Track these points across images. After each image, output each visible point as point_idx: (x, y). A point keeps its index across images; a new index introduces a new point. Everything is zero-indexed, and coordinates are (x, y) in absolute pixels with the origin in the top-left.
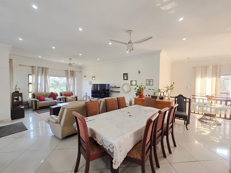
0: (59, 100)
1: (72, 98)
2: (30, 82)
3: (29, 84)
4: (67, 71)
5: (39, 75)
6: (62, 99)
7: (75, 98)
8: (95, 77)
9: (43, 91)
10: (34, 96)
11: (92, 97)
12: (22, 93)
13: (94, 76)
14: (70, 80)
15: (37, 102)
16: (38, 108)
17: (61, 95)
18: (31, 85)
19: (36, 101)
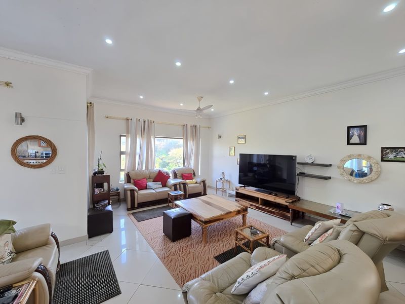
0: (173, 188)
1: (196, 183)
2: (122, 150)
3: (122, 153)
4: (185, 127)
5: (138, 136)
6: (178, 186)
7: (202, 184)
8: (245, 138)
9: (144, 169)
10: (128, 179)
11: (239, 183)
12: (109, 176)
13: (242, 135)
14: (190, 144)
15: (135, 192)
16: (136, 205)
17: (176, 176)
18: (125, 155)
19: (133, 190)
